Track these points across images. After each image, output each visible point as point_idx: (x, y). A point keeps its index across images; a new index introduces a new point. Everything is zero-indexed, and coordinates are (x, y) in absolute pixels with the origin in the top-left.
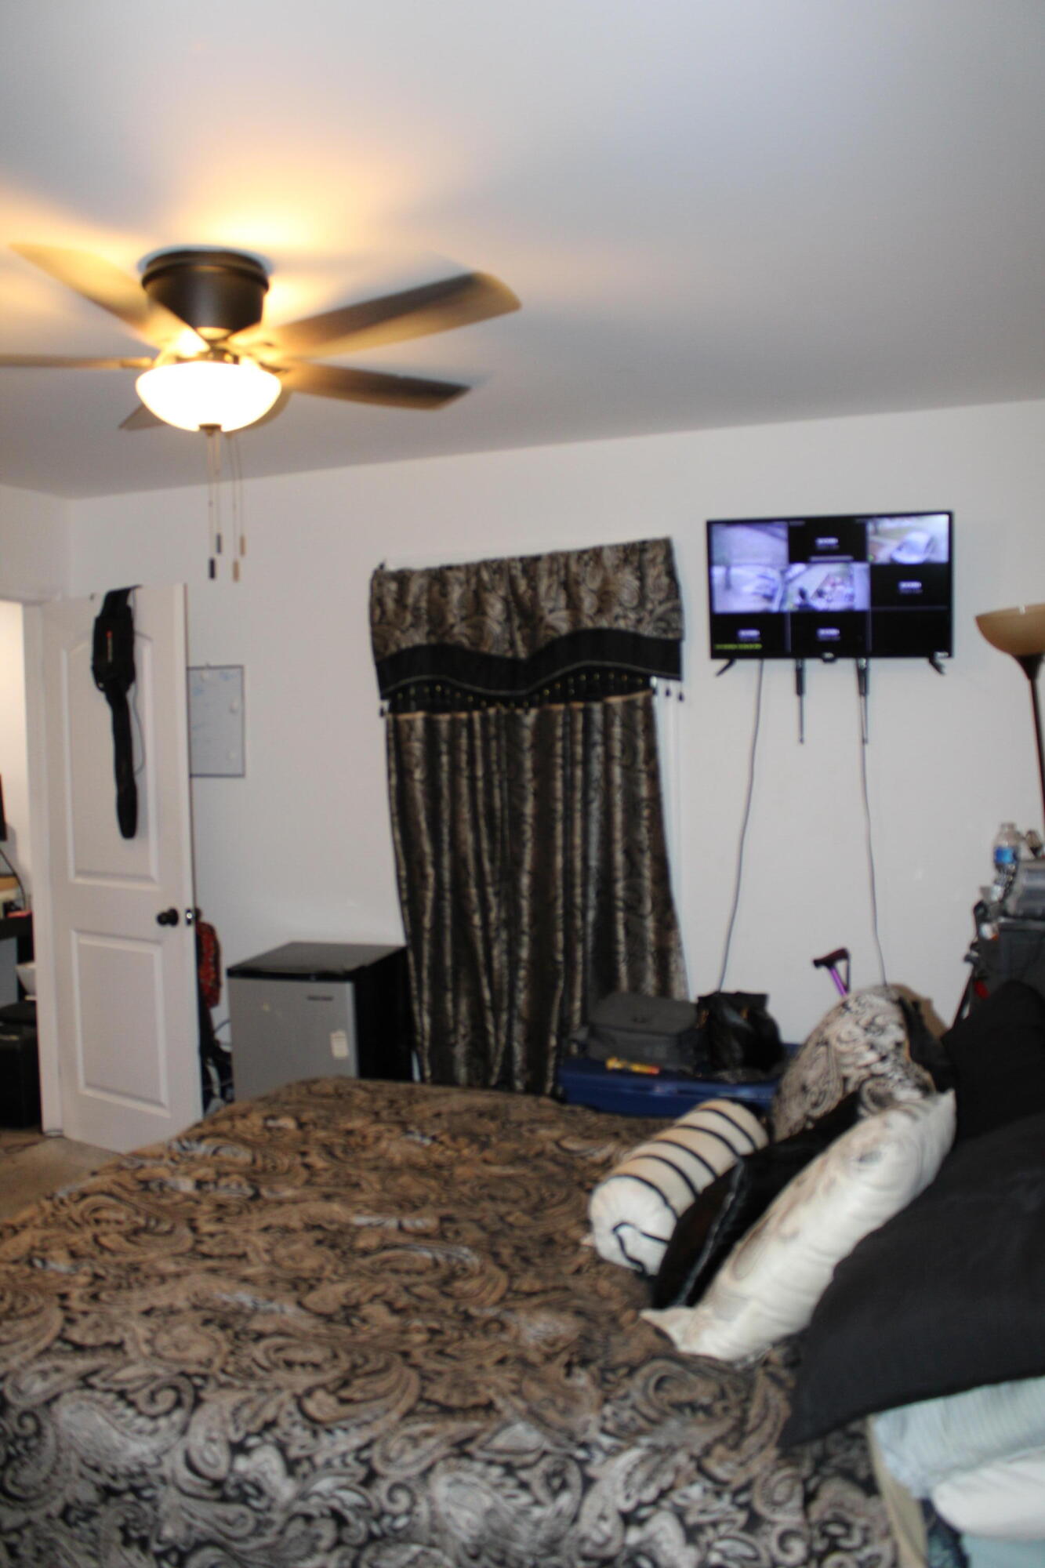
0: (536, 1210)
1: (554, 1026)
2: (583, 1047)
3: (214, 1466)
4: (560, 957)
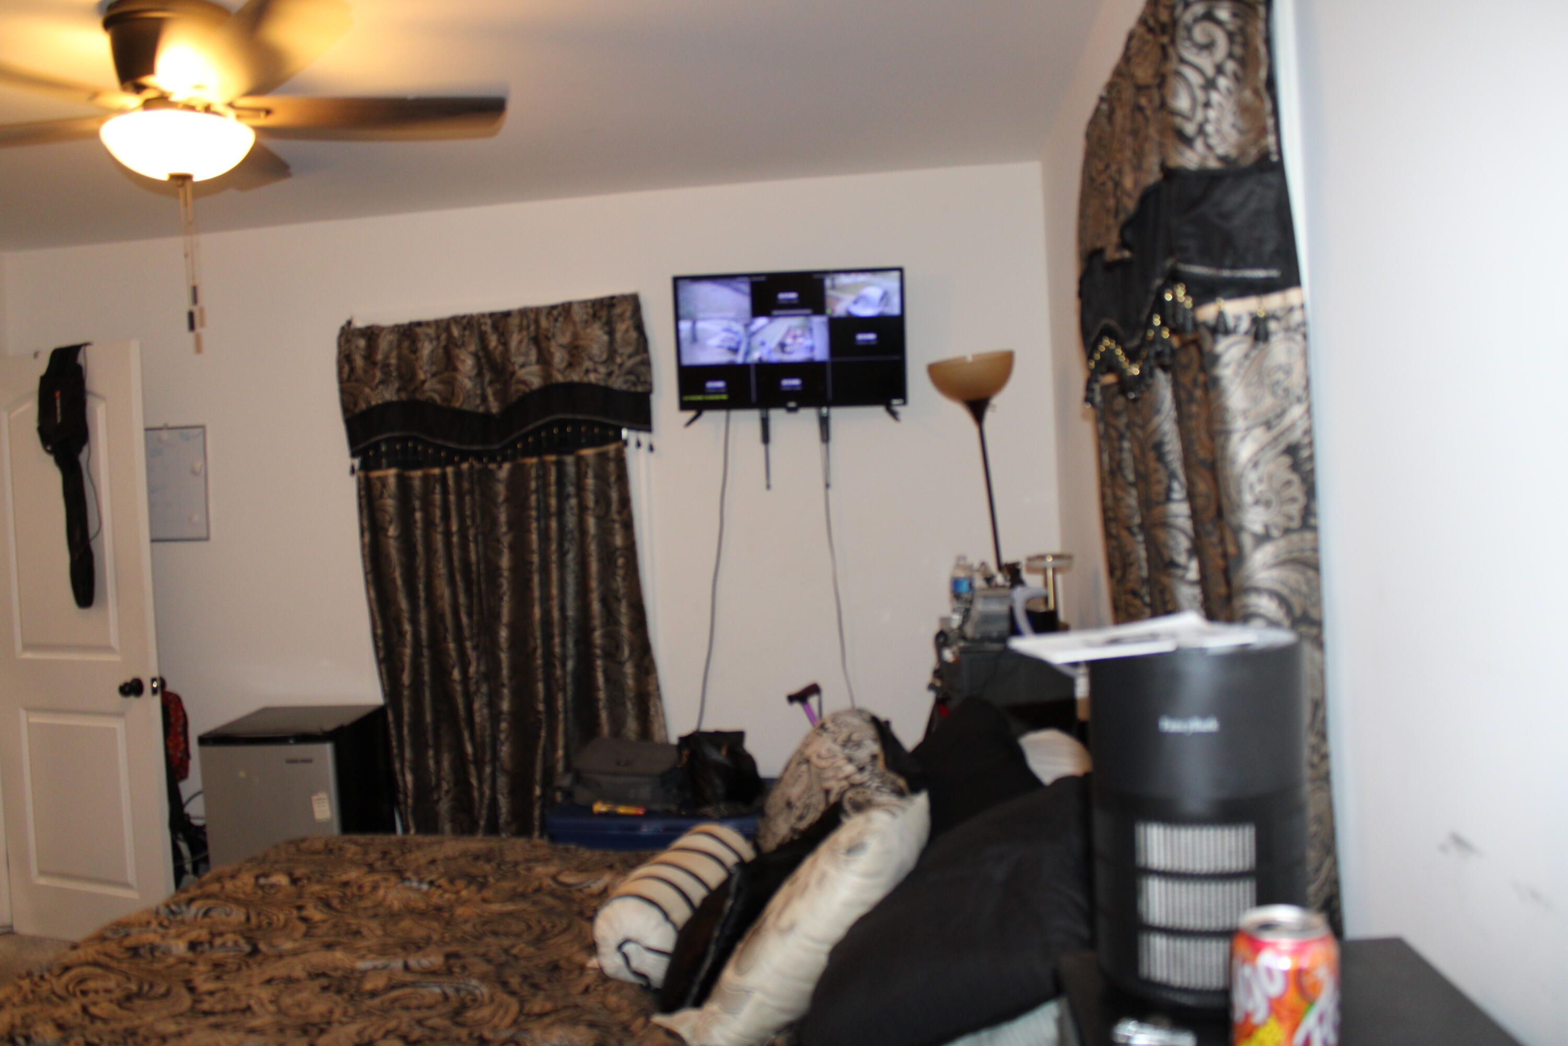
0: (539, 941)
1: (538, 776)
2: (568, 794)
4: (541, 707)
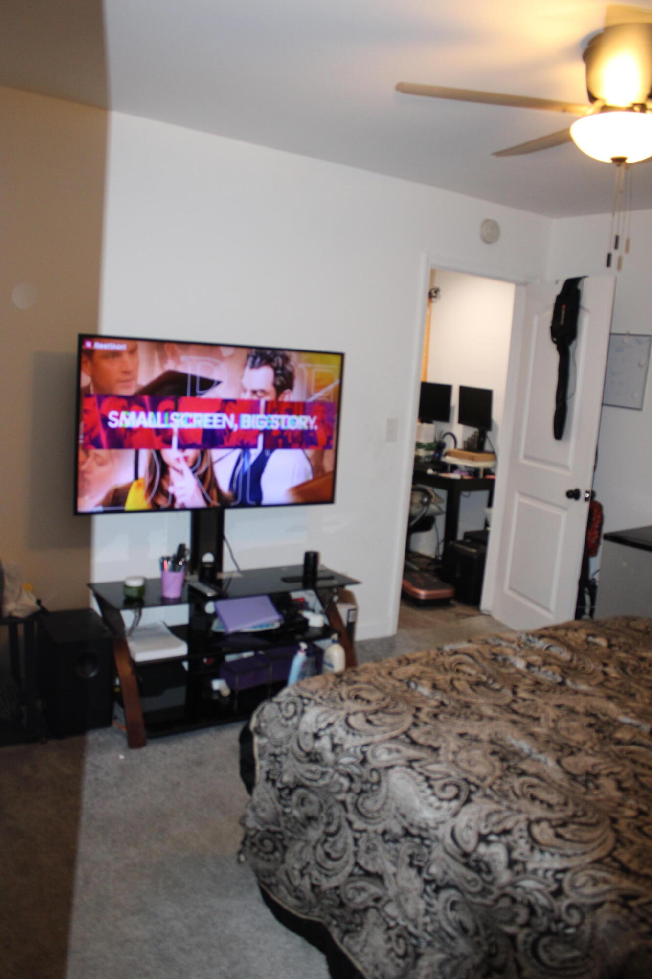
3: (467, 843)
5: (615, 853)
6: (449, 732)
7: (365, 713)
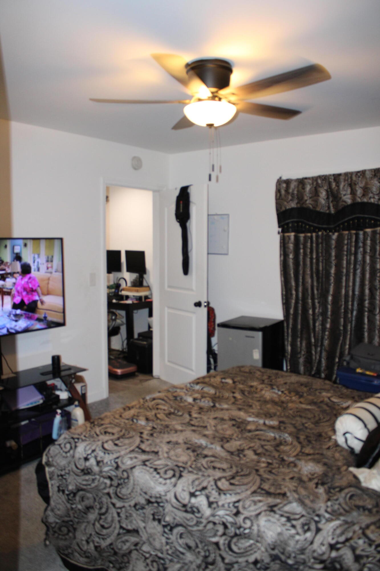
0: (317, 423)
1: (338, 354)
2: (348, 363)
3: (184, 499)
4: (342, 328)
5: (262, 486)
6: (161, 442)
7: (112, 440)
